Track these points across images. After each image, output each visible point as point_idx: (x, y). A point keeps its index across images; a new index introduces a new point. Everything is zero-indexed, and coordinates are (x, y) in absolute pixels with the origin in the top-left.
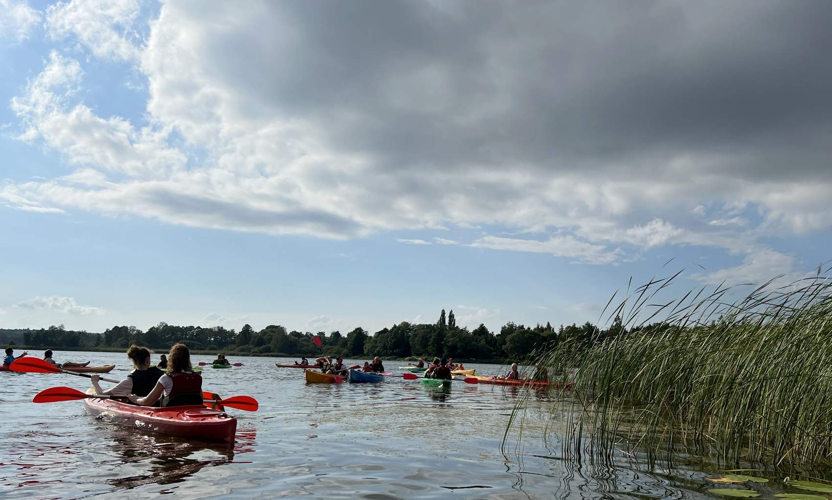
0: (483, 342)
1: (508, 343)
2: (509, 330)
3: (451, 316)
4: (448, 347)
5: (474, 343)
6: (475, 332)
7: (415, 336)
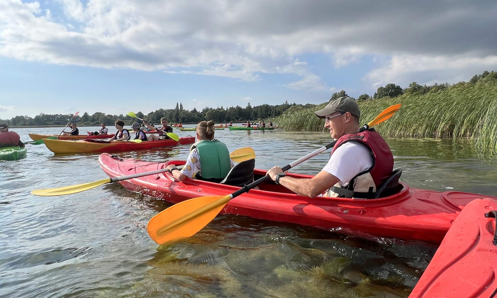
0: (196, 115)
1: (207, 115)
2: (206, 110)
3: (181, 105)
4: (181, 118)
5: (192, 116)
6: (192, 111)
7: (166, 114)
